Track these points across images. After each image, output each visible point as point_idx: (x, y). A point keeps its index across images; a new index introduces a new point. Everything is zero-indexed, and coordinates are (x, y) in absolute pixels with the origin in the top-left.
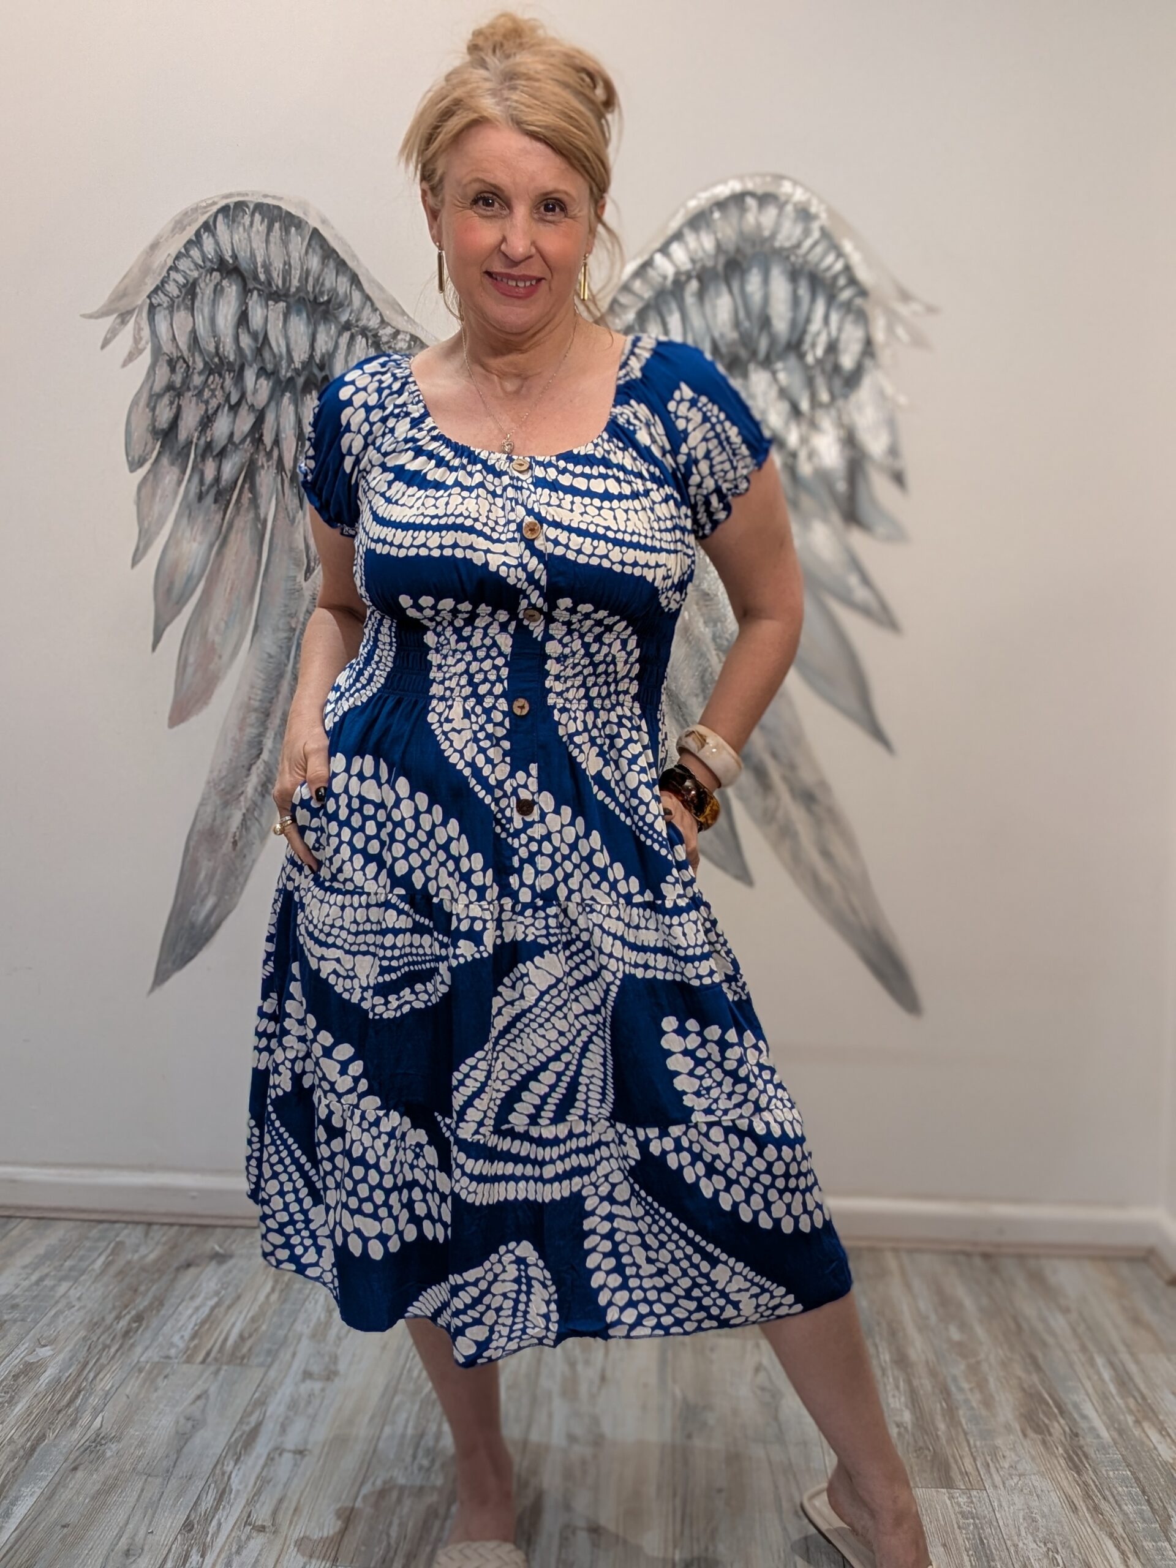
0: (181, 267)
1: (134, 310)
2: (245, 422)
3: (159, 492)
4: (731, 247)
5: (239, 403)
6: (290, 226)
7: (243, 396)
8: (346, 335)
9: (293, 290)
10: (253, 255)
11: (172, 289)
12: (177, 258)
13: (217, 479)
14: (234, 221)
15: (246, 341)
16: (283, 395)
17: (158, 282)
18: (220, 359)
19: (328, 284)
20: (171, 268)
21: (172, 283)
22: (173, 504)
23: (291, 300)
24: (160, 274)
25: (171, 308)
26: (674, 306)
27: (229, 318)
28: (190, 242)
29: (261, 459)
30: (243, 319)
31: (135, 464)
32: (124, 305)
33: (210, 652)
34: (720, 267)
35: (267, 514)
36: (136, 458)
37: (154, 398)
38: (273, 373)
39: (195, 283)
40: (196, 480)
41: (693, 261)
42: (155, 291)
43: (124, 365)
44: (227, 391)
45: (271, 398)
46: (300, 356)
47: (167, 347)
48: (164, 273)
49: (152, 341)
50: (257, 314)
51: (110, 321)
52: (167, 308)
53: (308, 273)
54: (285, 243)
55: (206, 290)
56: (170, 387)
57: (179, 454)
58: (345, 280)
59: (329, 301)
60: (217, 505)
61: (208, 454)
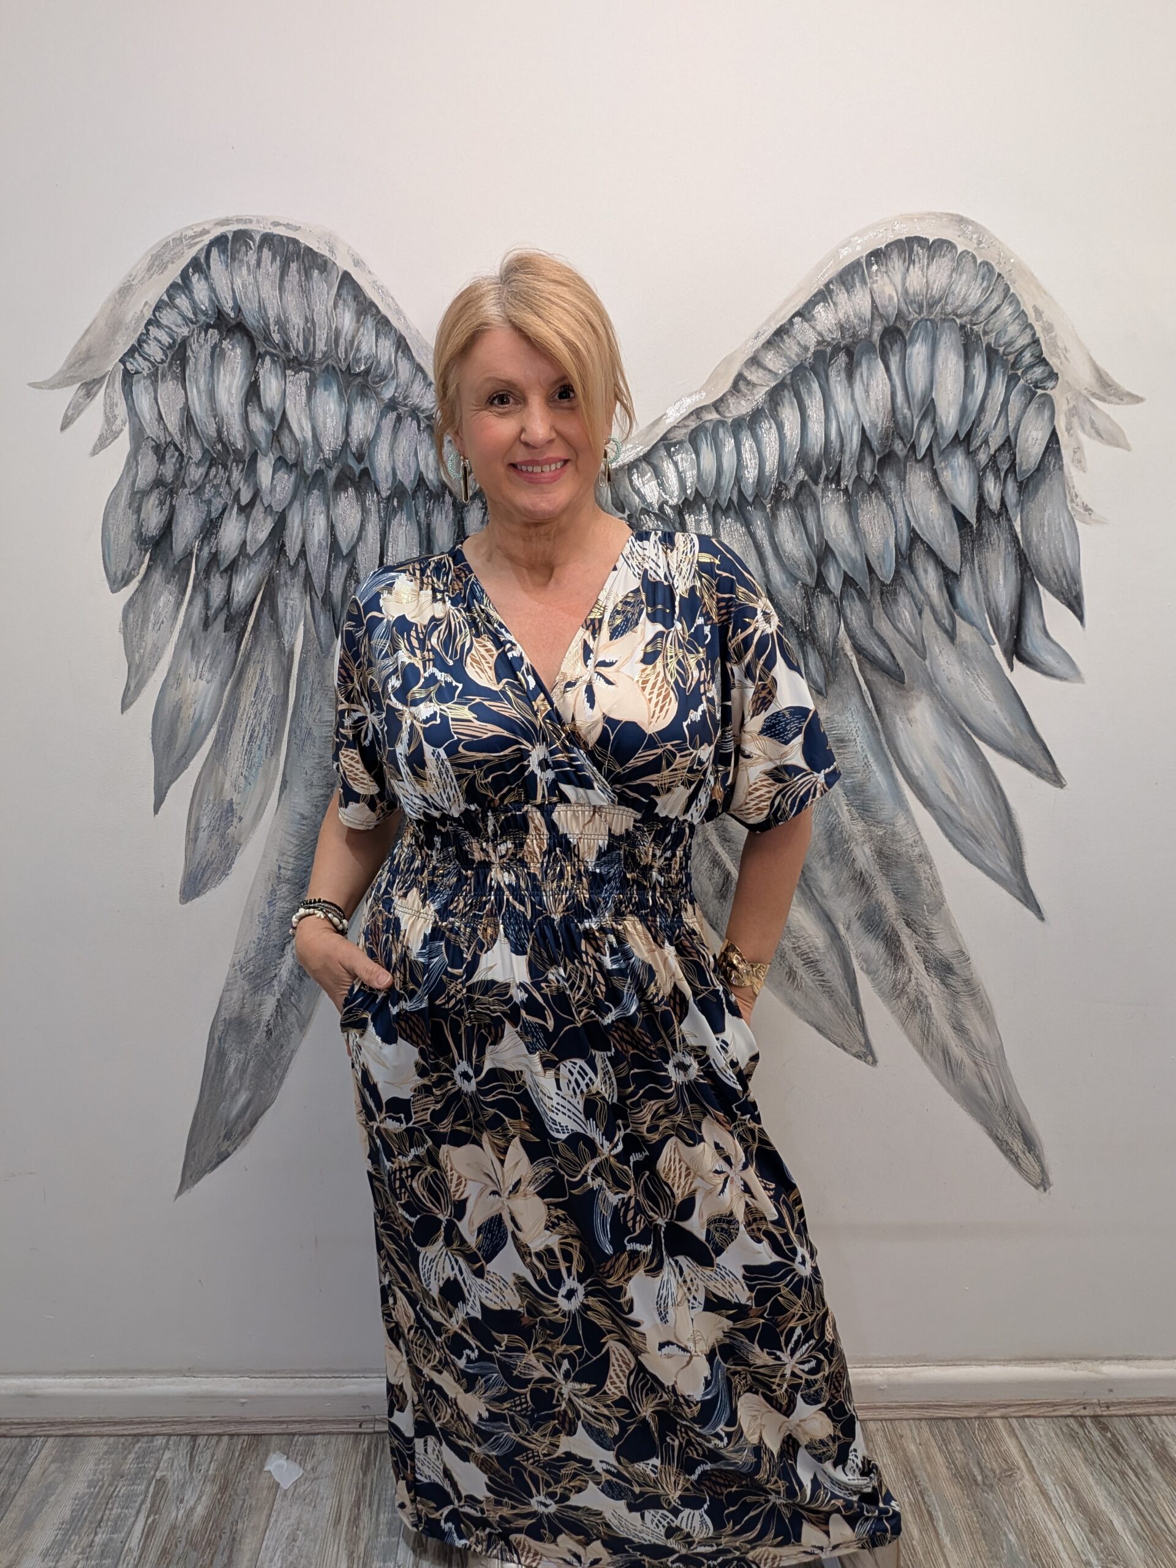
0: (164, 322)
1: (104, 377)
2: (262, 529)
3: (152, 616)
4: (892, 312)
5: (252, 504)
6: (311, 267)
7: (256, 494)
8: (392, 416)
9: (318, 355)
10: (262, 307)
11: (154, 351)
12: (158, 308)
13: (227, 601)
14: (233, 259)
15: (258, 422)
16: (309, 492)
17: (133, 341)
18: (224, 445)
19: (365, 350)
20: (149, 323)
21: (153, 343)
22: (171, 632)
23: (317, 370)
24: (135, 330)
25: (154, 377)
26: (815, 386)
27: (234, 391)
28: (174, 286)
29: (284, 575)
30: (253, 393)
31: (117, 582)
32: (89, 372)
33: (228, 812)
34: (876, 337)
35: (293, 645)
36: (120, 577)
37: (138, 498)
38: (295, 465)
39: (184, 344)
40: (199, 601)
41: (842, 328)
42: (132, 352)
43: (94, 452)
44: (236, 489)
45: (294, 497)
46: (331, 441)
47: (152, 430)
48: (141, 329)
49: (132, 424)
50: (271, 386)
51: (70, 393)
52: (149, 376)
53: (338, 334)
54: (305, 292)
55: (200, 352)
56: (159, 482)
57: (176, 569)
58: (388, 343)
59: (367, 372)
60: (229, 634)
61: (215, 569)
